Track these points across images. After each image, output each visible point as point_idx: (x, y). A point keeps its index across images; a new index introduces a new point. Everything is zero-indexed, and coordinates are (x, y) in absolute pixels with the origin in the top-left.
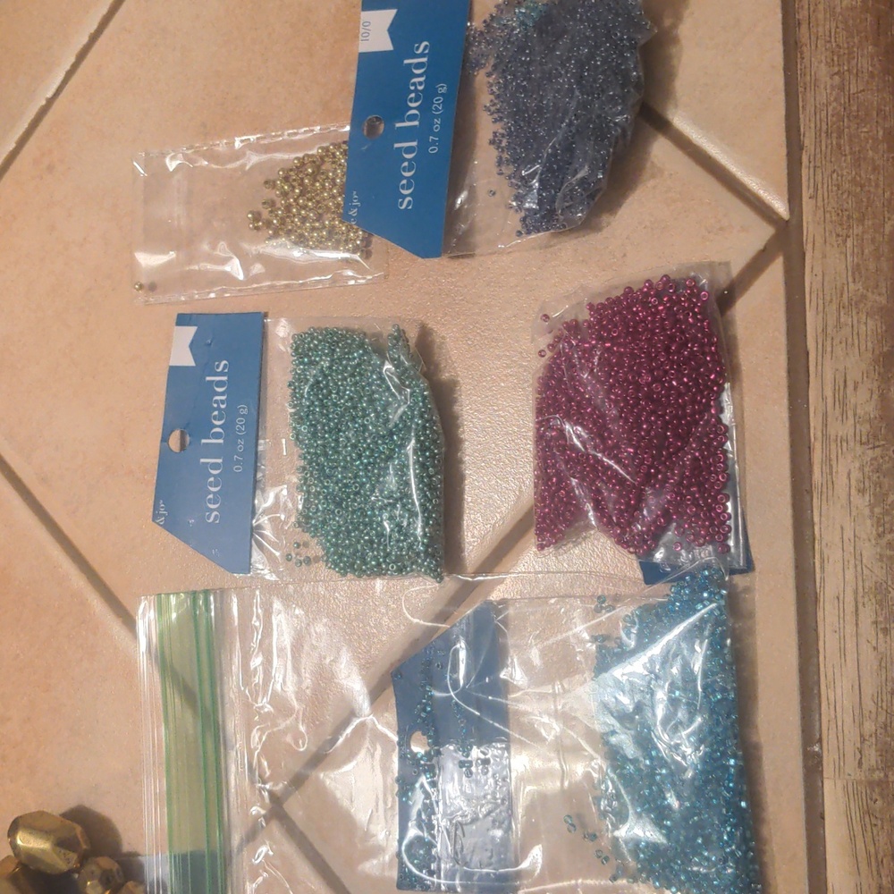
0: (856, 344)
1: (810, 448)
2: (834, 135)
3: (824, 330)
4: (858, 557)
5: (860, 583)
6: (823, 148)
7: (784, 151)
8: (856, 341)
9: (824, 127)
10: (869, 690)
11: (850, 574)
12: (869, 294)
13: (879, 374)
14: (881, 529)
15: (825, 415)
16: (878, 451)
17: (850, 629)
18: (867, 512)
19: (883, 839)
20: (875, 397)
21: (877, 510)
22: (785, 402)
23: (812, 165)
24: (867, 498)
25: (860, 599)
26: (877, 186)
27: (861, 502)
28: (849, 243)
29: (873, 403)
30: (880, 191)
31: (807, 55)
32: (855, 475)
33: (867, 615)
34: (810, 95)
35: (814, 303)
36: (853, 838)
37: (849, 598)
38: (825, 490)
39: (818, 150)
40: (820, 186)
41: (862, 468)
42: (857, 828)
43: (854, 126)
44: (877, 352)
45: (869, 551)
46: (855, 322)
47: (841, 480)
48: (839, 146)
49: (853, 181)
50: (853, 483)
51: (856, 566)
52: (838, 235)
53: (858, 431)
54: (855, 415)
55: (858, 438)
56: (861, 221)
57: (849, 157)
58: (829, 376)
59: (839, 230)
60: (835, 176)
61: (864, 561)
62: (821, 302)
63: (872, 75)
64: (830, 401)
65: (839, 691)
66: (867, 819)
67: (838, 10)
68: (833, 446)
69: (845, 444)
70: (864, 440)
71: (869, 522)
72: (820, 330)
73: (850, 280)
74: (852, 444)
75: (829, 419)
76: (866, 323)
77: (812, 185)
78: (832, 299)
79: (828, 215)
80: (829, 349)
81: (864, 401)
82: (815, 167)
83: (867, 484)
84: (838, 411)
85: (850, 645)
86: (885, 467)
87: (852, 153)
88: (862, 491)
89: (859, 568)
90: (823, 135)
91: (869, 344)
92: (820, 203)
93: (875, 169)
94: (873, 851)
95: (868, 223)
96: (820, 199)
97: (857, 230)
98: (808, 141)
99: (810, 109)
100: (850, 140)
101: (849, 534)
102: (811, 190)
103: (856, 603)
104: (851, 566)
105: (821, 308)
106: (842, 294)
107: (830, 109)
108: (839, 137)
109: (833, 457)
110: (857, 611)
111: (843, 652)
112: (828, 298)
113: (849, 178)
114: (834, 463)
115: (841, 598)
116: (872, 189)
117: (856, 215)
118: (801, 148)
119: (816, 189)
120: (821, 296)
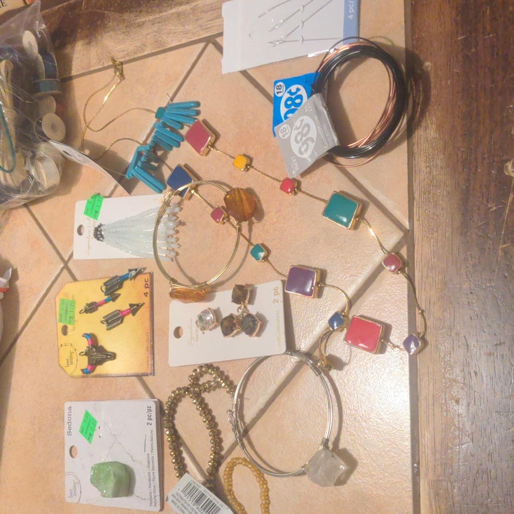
0: (434, 284)
2: (427, 193)
3: (422, 279)
6: (422, 198)
7: (407, 200)
9: (423, 190)
10: (438, 440)
11: (431, 388)
12: (440, 264)
17: (431, 411)
18: (438, 359)
26: (443, 216)
27: (436, 355)
28: (432, 241)
30: (445, 219)
31: (416, 158)
33: (438, 405)
34: (417, 176)
35: (418, 266)
36: (431, 506)
37: (431, 398)
39: (420, 200)
40: (421, 215)
41: (436, 340)
42: (433, 502)
43: (434, 190)
46: (434, 276)
48: (429, 198)
49: (434, 214)
52: (428, 237)
53: (435, 323)
54: (434, 316)
55: (435, 326)
56: (437, 231)
57: (432, 203)
58: (423, 298)
59: (428, 235)
60: (427, 211)
62: (420, 266)
63: (442, 168)
65: (426, 439)
66: (437, 498)
67: (429, 139)
69: (429, 329)
70: (437, 328)
72: (420, 278)
73: (432, 257)
74: (432, 329)
76: (438, 276)
77: (418, 214)
78: (425, 265)
79: (424, 228)
80: (424, 287)
82: (419, 207)
85: (431, 419)
87: (434, 201)
90: (423, 193)
91: (440, 285)
92: (421, 223)
93: (443, 209)
95: (440, 232)
96: (421, 220)
97: (435, 235)
98: (416, 196)
99: (417, 181)
100: (433, 196)
101: (431, 370)
102: (417, 217)
103: (433, 400)
104: (432, 384)
105: (421, 268)
106: (429, 263)
107: (425, 182)
108: (429, 194)
110: (434, 404)
111: (428, 421)
112: (423, 264)
113: (432, 212)
115: (428, 398)
116: (441, 218)
117: (435, 229)
118: (414, 199)
119: (419, 217)
120: (421, 263)
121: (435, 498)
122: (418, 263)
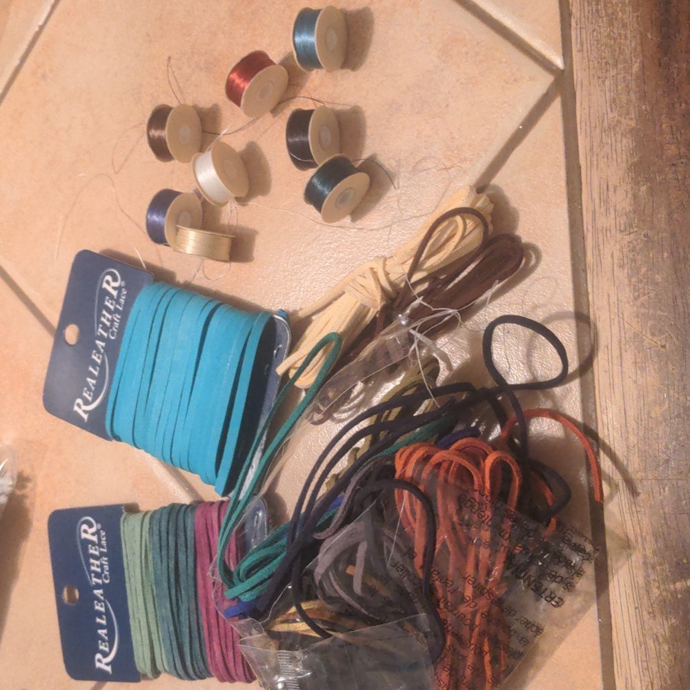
0: (615, 158)
1: (584, 237)
2: (594, 3)
3: (591, 149)
4: (621, 315)
5: (623, 334)
6: (586, 12)
7: (558, 19)
8: (614, 156)
10: (632, 413)
11: (615, 330)
12: (623, 120)
13: (632, 179)
14: (637, 294)
15: (594, 212)
16: (632, 236)
17: (616, 368)
18: (626, 281)
19: (645, 522)
20: (630, 195)
21: (633, 280)
22: (565, 205)
23: (579, 26)
24: (626, 271)
25: (623, 346)
26: (626, 38)
27: (622, 275)
28: (607, 83)
29: (628, 200)
30: (628, 42)
32: (617, 255)
33: (629, 357)
35: (583, 130)
37: (615, 346)
38: (595, 267)
39: (582, 15)
40: (585, 42)
41: (621, 250)
44: (629, 162)
45: (628, 310)
46: (613, 141)
47: (607, 261)
48: (597, 11)
49: (608, 36)
50: (616, 261)
51: (619, 322)
52: (599, 78)
53: (618, 222)
54: (615, 210)
55: (618, 227)
56: (615, 65)
57: (605, 19)
58: (596, 182)
59: (599, 73)
60: (595, 34)
61: (626, 319)
62: (588, 128)
64: (597, 201)
65: (610, 416)
66: (634, 509)
68: (600, 236)
69: (608, 233)
70: (622, 228)
71: (627, 289)
72: (588, 149)
73: (609, 110)
74: (613, 232)
75: (597, 215)
76: (621, 142)
77: (579, 41)
78: (596, 126)
79: (591, 63)
80: (595, 163)
81: (622, 200)
82: (581, 28)
83: (625, 262)
84: (603, 208)
85: (617, 381)
86: (638, 248)
87: (607, 15)
88: (622, 266)
89: (622, 323)
90: (586, 3)
91: (624, 157)
92: (585, 55)
93: (624, 26)
94: (639, 531)
95: (620, 66)
96: (585, 50)
97: (613, 72)
98: (575, 9)
100: (605, 6)
101: (613, 299)
102: (579, 45)
103: (620, 348)
104: (616, 323)
105: (588, 132)
106: (603, 122)
109: (601, 241)
110: (621, 355)
111: (612, 386)
112: (593, 125)
113: (606, 34)
114: (601, 247)
115: (610, 347)
116: (622, 41)
117: (611, 61)
118: (570, 15)
119: (582, 44)
120: (588, 124)
121: (630, 508)
122: (583, 124)
